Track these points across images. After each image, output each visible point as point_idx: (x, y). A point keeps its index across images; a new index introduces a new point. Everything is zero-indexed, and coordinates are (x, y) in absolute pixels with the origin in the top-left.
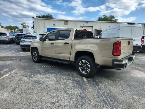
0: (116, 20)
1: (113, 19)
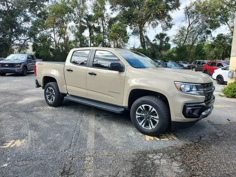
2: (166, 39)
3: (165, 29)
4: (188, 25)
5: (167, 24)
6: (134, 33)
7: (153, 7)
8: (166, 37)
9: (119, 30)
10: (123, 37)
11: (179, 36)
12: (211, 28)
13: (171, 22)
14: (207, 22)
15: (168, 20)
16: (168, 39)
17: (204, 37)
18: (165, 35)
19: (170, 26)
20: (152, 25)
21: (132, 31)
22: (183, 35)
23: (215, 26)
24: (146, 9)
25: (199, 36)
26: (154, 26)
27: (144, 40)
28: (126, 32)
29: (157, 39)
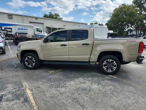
0: (61, 19)
1: (59, 18)
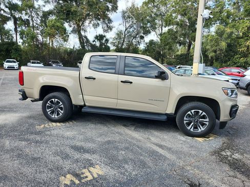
2: (105, 41)
3: (105, 31)
4: (125, 29)
5: (107, 26)
6: (74, 31)
7: (94, 6)
8: (105, 39)
9: (57, 26)
10: (63, 35)
11: (117, 39)
12: (144, 34)
13: (111, 25)
14: (141, 27)
15: (109, 22)
16: (107, 40)
17: (138, 42)
18: (105, 36)
19: (110, 28)
20: (93, 25)
21: (71, 29)
22: (120, 39)
23: (147, 32)
24: (86, 7)
25: (134, 40)
26: (96, 26)
27: (83, 39)
28: (65, 30)
29: (96, 40)
